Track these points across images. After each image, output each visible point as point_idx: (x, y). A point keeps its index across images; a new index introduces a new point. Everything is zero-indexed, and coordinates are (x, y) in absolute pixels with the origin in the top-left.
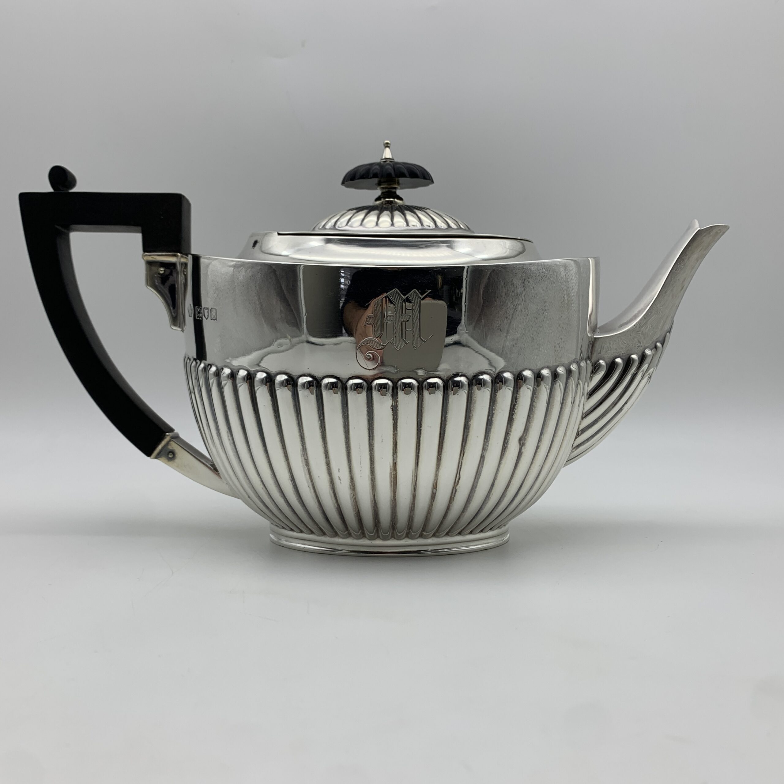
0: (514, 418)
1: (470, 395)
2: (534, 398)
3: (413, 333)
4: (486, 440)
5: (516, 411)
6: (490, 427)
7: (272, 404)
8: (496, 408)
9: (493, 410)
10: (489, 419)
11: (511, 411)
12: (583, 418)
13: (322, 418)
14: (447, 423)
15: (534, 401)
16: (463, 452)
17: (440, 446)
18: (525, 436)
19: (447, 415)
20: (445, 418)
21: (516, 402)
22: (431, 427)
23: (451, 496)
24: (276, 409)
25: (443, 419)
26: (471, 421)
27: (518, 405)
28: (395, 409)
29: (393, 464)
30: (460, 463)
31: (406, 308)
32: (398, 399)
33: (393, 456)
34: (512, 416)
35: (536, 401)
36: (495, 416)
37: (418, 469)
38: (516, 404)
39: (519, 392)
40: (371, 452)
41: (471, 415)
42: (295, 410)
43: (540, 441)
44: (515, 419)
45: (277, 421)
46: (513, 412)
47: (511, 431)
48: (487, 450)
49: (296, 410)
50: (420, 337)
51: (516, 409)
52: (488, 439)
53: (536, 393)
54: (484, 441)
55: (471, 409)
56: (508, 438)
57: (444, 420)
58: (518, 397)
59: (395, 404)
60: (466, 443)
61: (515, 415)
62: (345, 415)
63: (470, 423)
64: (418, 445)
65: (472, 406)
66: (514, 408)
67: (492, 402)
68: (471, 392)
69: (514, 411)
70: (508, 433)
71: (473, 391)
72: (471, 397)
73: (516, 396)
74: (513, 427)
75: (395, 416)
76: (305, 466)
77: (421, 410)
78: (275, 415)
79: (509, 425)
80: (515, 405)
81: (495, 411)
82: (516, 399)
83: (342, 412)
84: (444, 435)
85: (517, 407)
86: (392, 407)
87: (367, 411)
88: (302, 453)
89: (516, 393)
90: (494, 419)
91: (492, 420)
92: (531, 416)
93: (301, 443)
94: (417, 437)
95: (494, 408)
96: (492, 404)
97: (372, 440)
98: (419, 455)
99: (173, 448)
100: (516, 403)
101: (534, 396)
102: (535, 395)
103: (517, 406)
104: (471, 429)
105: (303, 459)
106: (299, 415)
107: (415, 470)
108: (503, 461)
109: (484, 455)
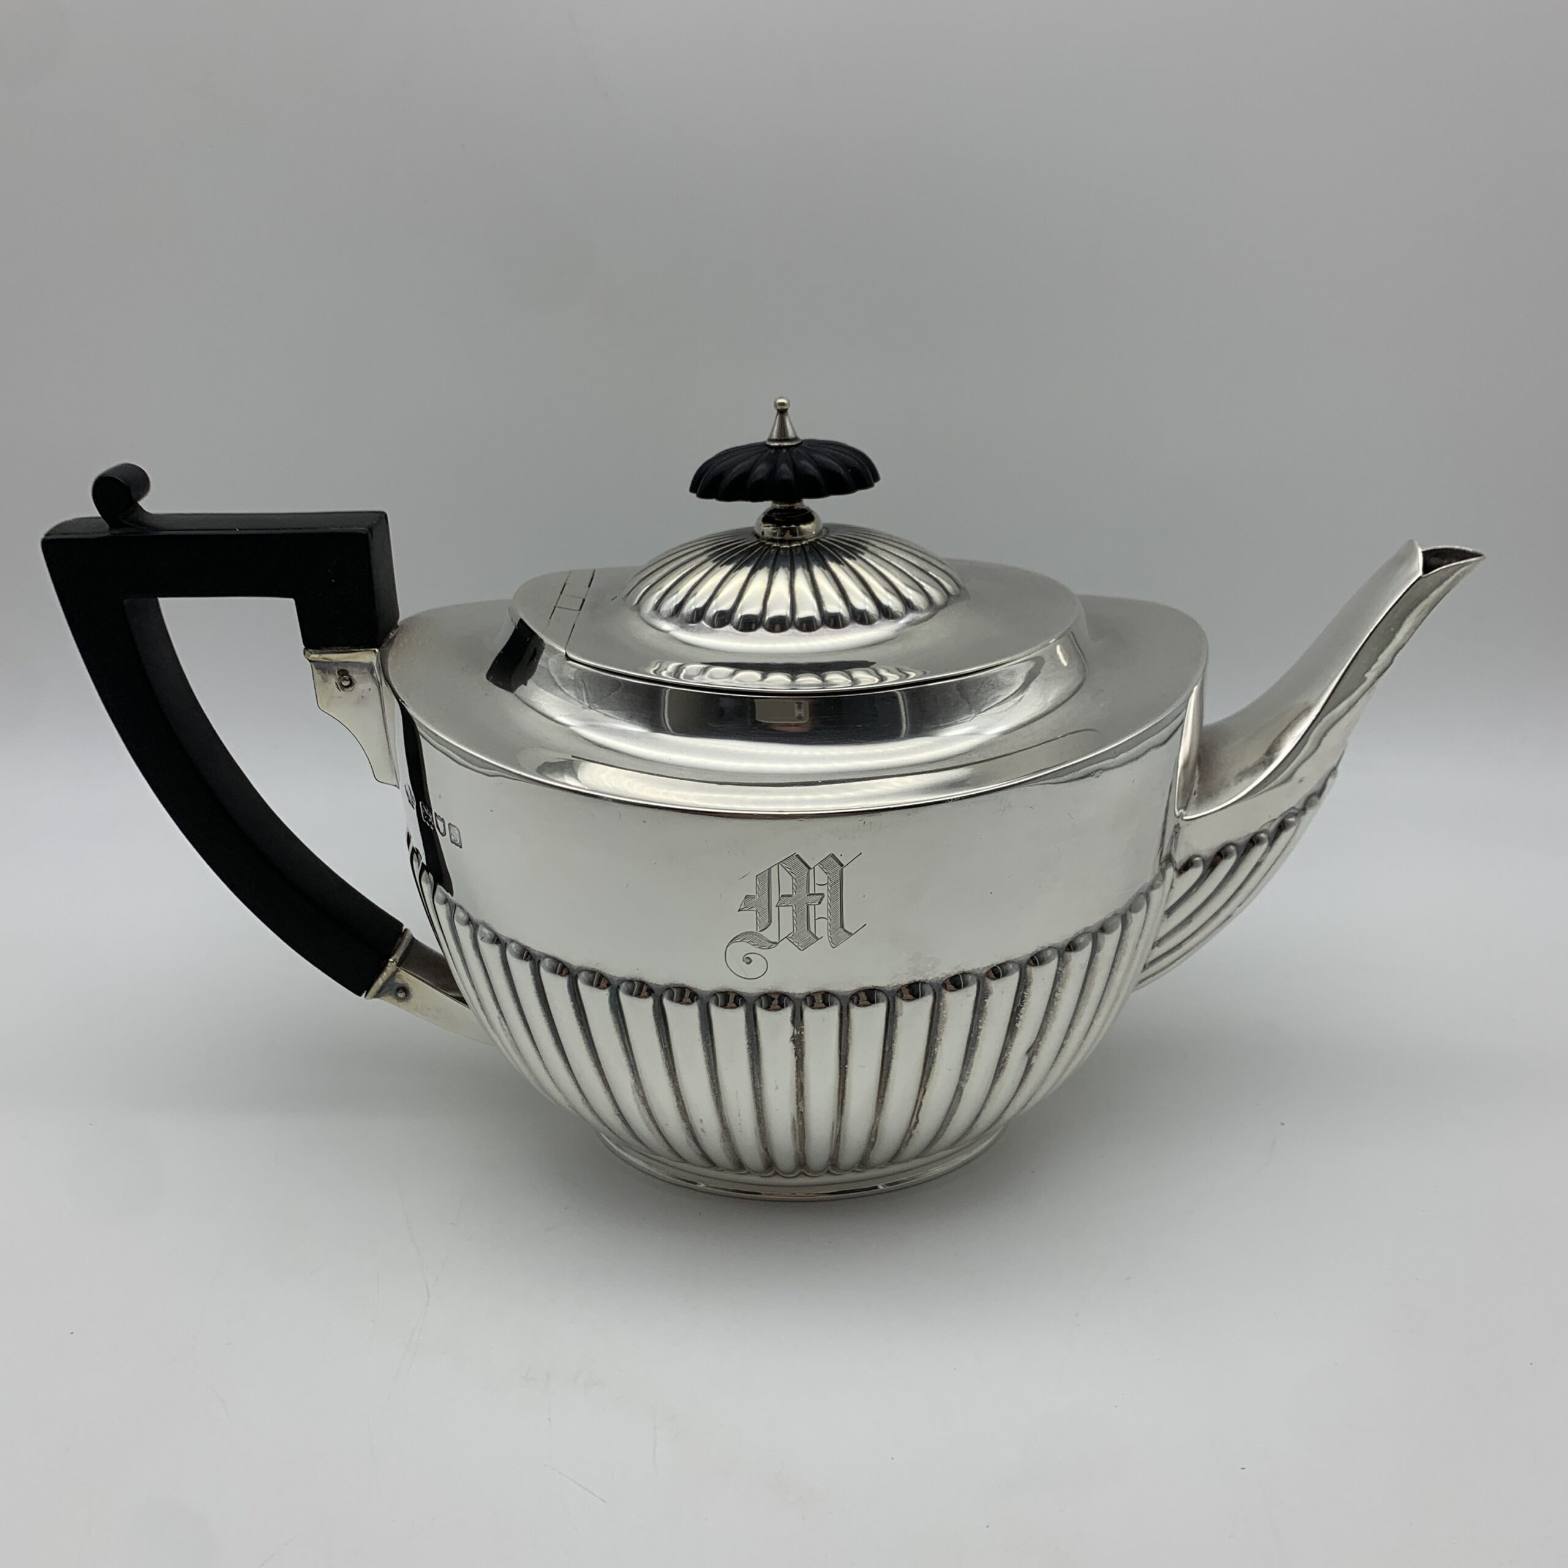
0: (1018, 1026)
1: (936, 1009)
2: (1057, 986)
3: (829, 921)
4: (965, 1067)
5: (1021, 1017)
6: (973, 1049)
7: (576, 1011)
8: (985, 1022)
9: (978, 1024)
10: (972, 1036)
11: (1013, 1017)
12: (1153, 947)
13: (667, 1046)
14: (894, 1056)
15: (1057, 991)
16: (923, 1089)
17: (882, 1086)
18: (1039, 1041)
19: (894, 1045)
20: (891, 1048)
21: (1022, 1003)
22: (864, 1067)
23: (903, 1140)
24: (583, 1019)
25: (887, 1048)
26: (937, 1046)
27: (1026, 1008)
28: (798, 1041)
29: (798, 1113)
30: (919, 1103)
31: (816, 882)
32: (803, 1025)
33: (797, 1104)
34: (1015, 1023)
35: (1060, 991)
36: (982, 1033)
37: (843, 1119)
38: (1022, 1007)
39: (1028, 989)
40: (758, 1098)
41: (938, 1039)
42: (617, 1029)
43: (1067, 1036)
44: (1019, 1029)
45: (587, 1037)
46: (1017, 1018)
47: (1011, 1046)
48: (967, 1081)
49: (619, 1029)
50: (842, 926)
51: (1021, 1014)
52: (970, 1066)
53: (1061, 979)
54: (963, 1067)
55: (938, 1030)
56: (1006, 1055)
57: (889, 1051)
58: (1026, 996)
59: (799, 1032)
60: (928, 1077)
61: (1020, 1022)
62: (708, 1045)
63: (936, 1049)
64: (841, 1087)
65: (940, 1025)
66: (1018, 1011)
67: (977, 1012)
68: (939, 1004)
69: (1019, 1017)
70: (1006, 1048)
71: (941, 1004)
72: (939, 1012)
73: (1023, 995)
74: (1016, 1040)
75: (799, 1050)
76: (642, 1106)
77: (847, 1041)
78: (581, 1028)
79: (1008, 1037)
80: (1020, 1008)
81: (981, 1025)
82: (1023, 998)
83: (703, 1043)
84: (888, 1073)
85: (1024, 1011)
86: (793, 1039)
87: (748, 1044)
88: (634, 1089)
89: (1022, 990)
90: (979, 1038)
91: (976, 1038)
92: (1051, 1012)
93: (632, 1075)
94: (840, 1079)
95: (980, 1021)
96: (976, 1015)
97: (758, 1083)
98: (844, 1101)
99: (403, 981)
100: (1023, 1005)
101: (1058, 983)
102: (1059, 981)
103: (1023, 1009)
104: (938, 1059)
105: (638, 1097)
106: (625, 1037)
107: (838, 1120)
108: (997, 1086)
109: (961, 1087)
